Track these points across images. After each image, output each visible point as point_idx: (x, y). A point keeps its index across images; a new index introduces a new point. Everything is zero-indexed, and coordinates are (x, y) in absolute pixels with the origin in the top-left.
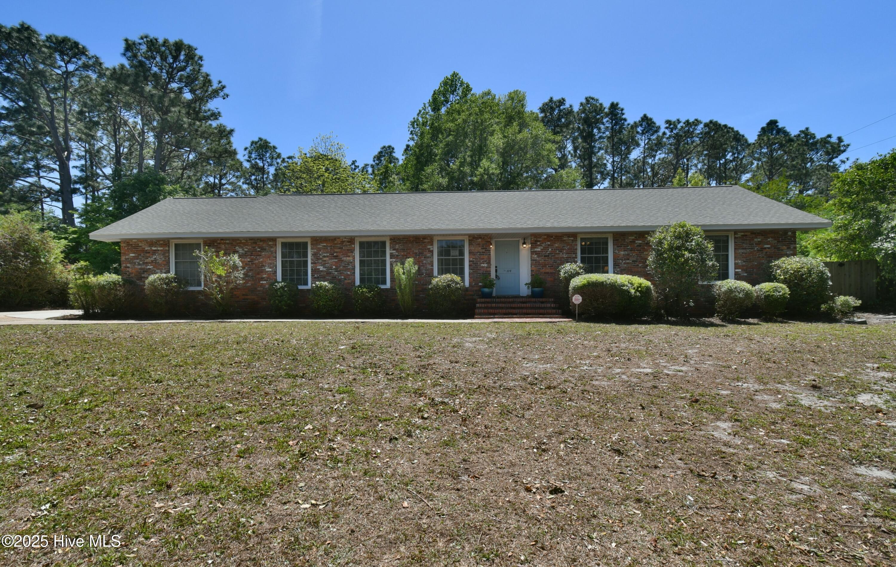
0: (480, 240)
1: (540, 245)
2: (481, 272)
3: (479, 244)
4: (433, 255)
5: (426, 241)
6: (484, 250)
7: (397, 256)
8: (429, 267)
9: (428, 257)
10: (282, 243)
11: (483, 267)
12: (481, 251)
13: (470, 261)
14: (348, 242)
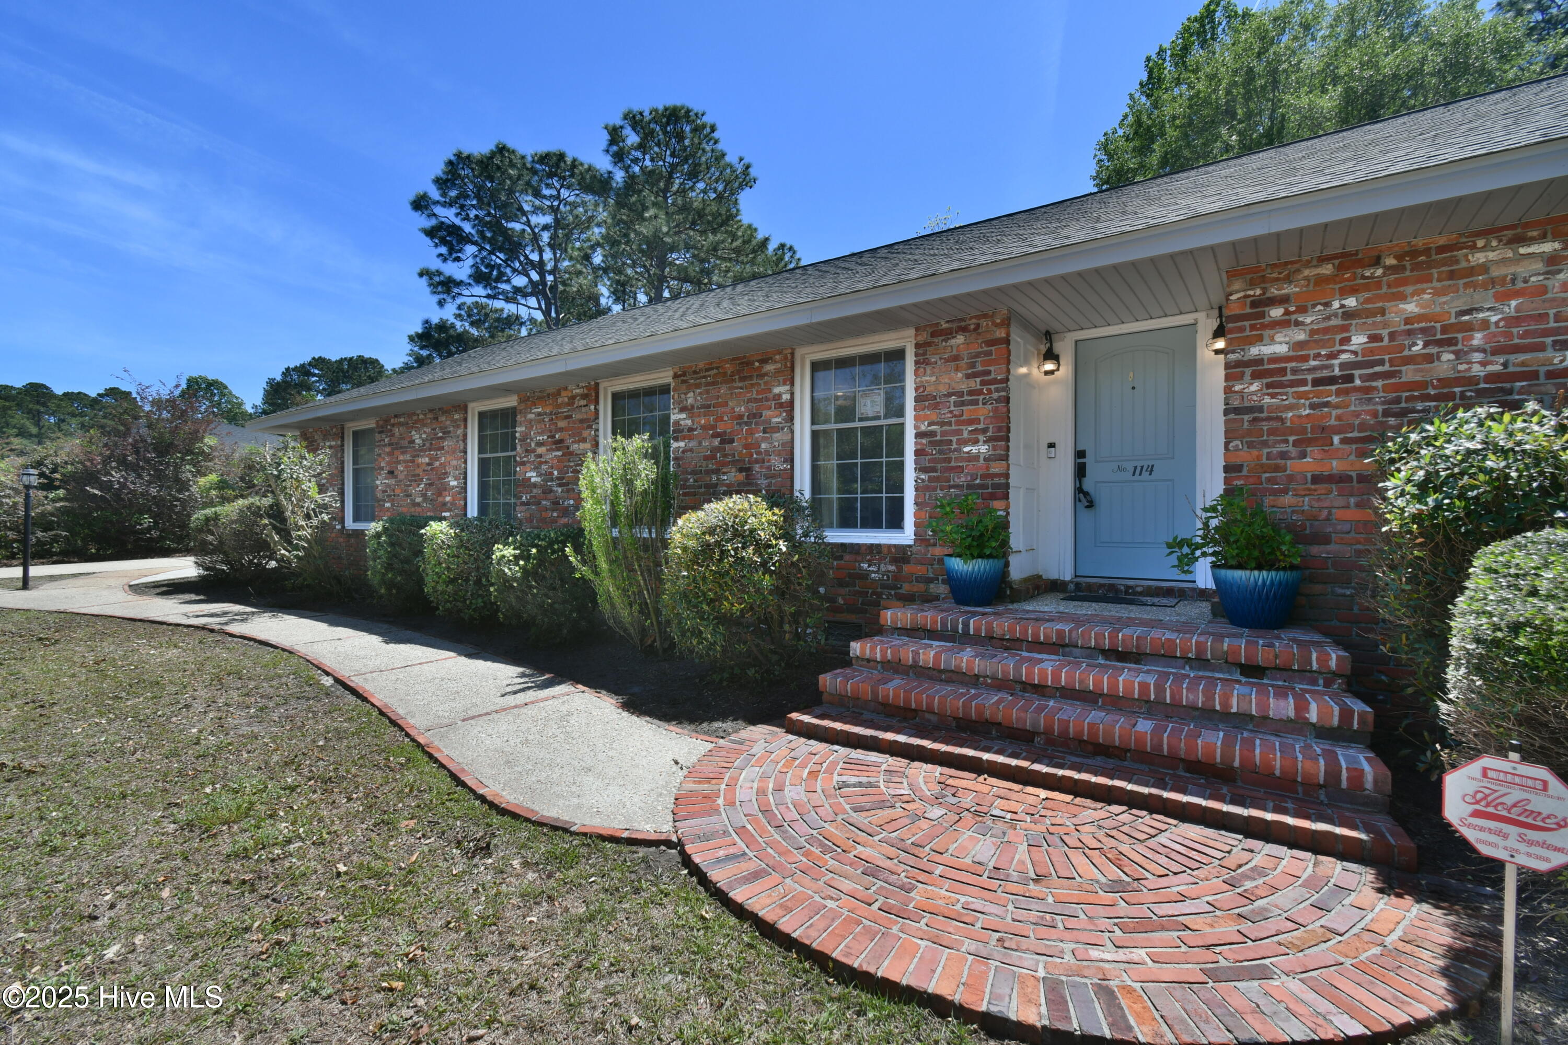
0: (960, 339)
1: (1283, 324)
2: (963, 479)
3: (956, 358)
4: (791, 419)
5: (770, 367)
6: (975, 384)
7: (691, 430)
8: (778, 464)
9: (778, 429)
10: (482, 415)
11: (976, 457)
12: (964, 387)
13: (919, 435)
14: (584, 396)
